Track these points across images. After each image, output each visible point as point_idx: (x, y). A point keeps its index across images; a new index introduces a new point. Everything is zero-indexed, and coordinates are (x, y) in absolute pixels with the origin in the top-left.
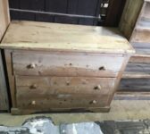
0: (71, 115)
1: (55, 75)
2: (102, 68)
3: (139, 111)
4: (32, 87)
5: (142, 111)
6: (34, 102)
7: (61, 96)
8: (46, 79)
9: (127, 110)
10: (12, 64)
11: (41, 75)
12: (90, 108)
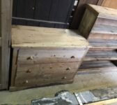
0: (50, 87)
1: (43, 63)
2: (73, 57)
3: (89, 80)
4: (28, 72)
5: (91, 81)
6: (27, 82)
7: (45, 76)
8: (38, 65)
9: (82, 81)
10: (17, 57)
11: (35, 63)
12: (62, 82)
